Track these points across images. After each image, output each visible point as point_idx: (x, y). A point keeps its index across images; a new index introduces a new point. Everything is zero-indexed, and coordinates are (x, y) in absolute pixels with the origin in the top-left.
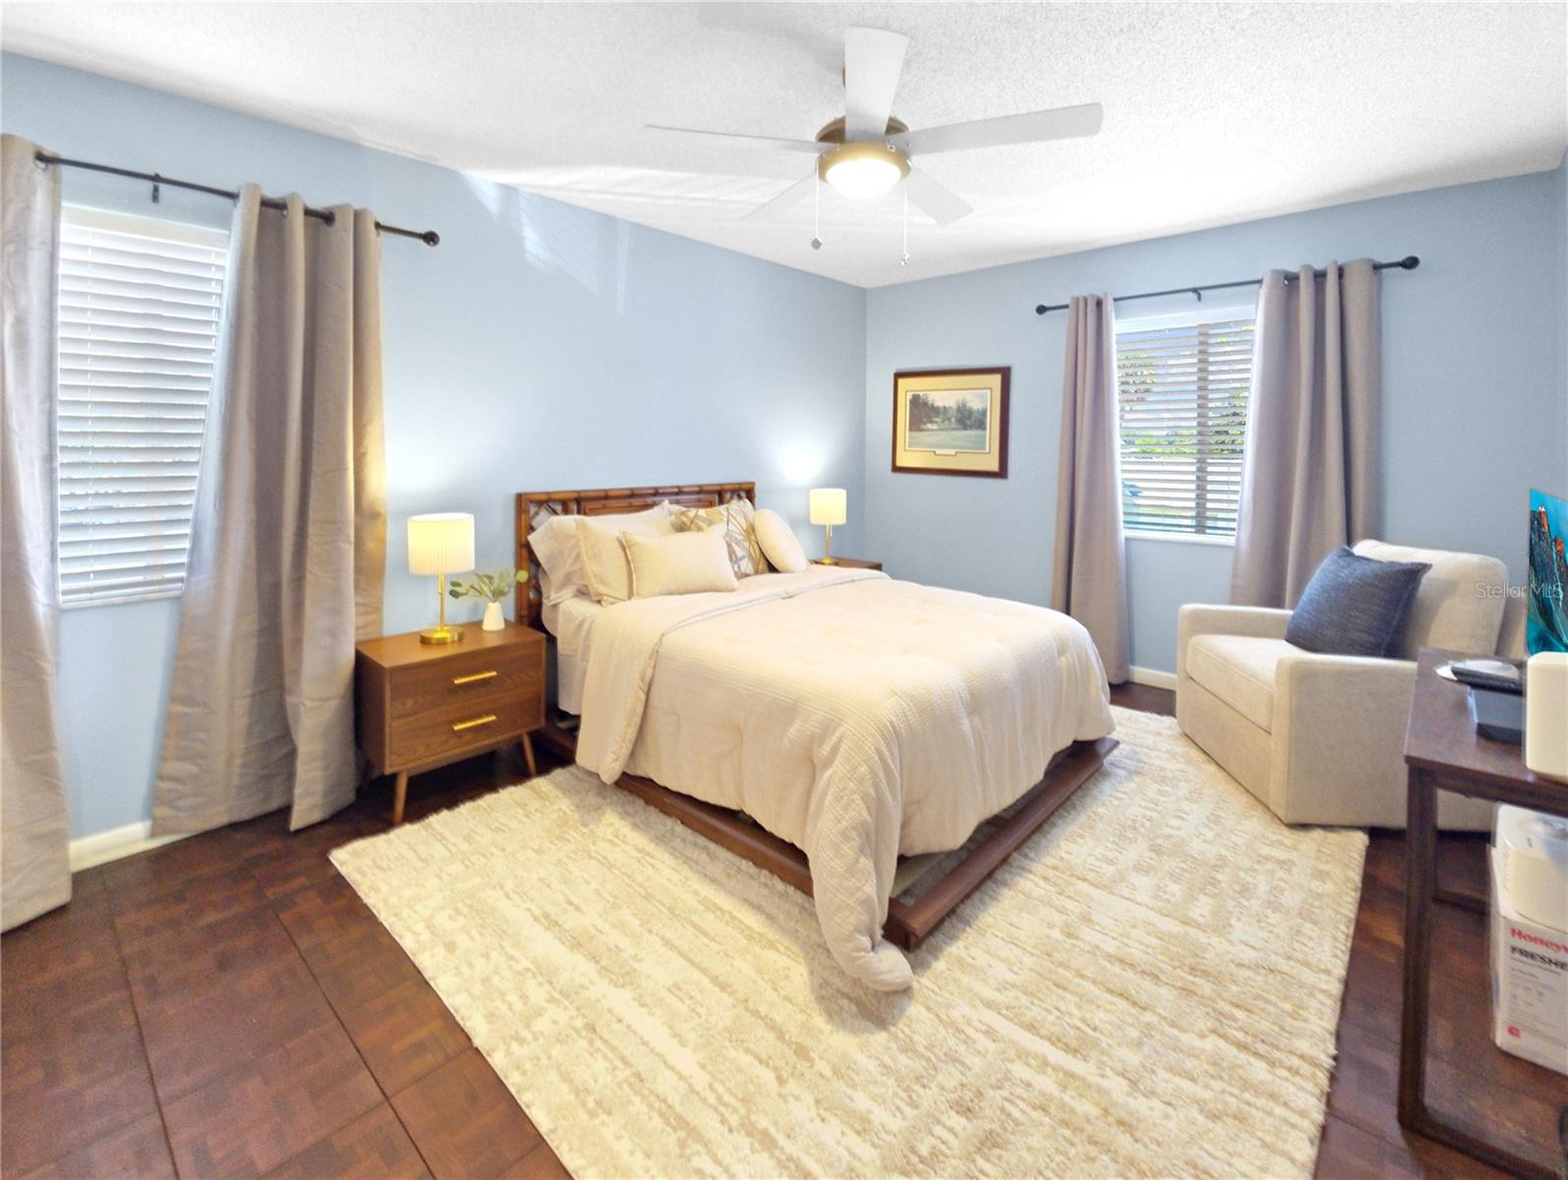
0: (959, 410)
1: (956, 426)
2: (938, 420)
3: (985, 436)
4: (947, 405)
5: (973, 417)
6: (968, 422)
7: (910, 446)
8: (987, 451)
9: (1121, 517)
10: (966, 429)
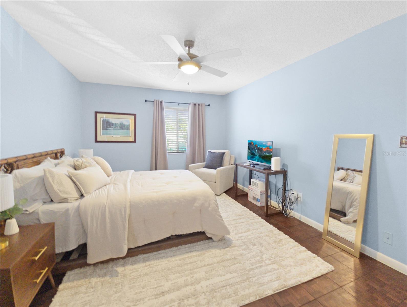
0: (120, 124)
1: (120, 129)
2: (113, 127)
3: (129, 132)
4: (116, 123)
5: (125, 127)
6: (124, 128)
7: (102, 134)
8: (130, 136)
9: (167, 150)
10: (123, 130)
